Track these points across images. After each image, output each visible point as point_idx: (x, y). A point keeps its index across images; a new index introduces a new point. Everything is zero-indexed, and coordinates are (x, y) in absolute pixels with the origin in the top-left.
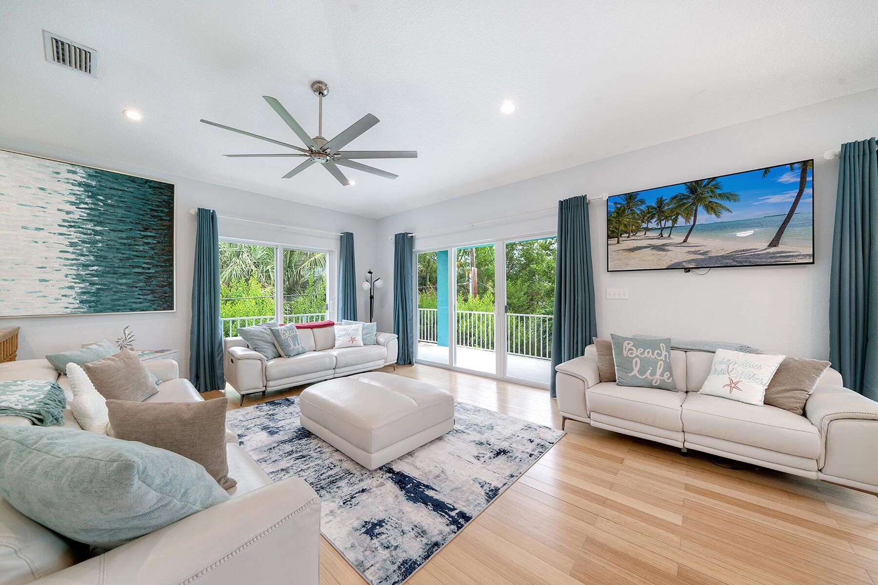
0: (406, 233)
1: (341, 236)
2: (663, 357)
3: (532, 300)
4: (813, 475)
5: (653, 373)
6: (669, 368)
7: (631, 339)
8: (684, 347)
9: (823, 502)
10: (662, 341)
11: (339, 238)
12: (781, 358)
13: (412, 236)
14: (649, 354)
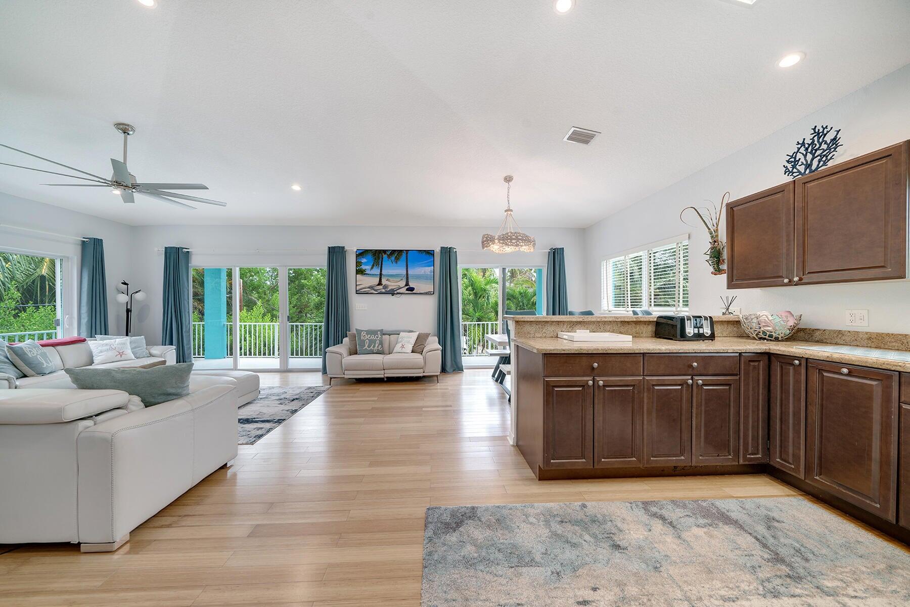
0: (181, 248)
1: (83, 242)
2: (379, 338)
3: (300, 312)
4: (421, 375)
5: (374, 347)
6: (381, 343)
7: (365, 331)
8: (389, 333)
9: (424, 384)
10: (379, 330)
11: (80, 243)
12: (418, 333)
13: (188, 252)
14: (373, 337)
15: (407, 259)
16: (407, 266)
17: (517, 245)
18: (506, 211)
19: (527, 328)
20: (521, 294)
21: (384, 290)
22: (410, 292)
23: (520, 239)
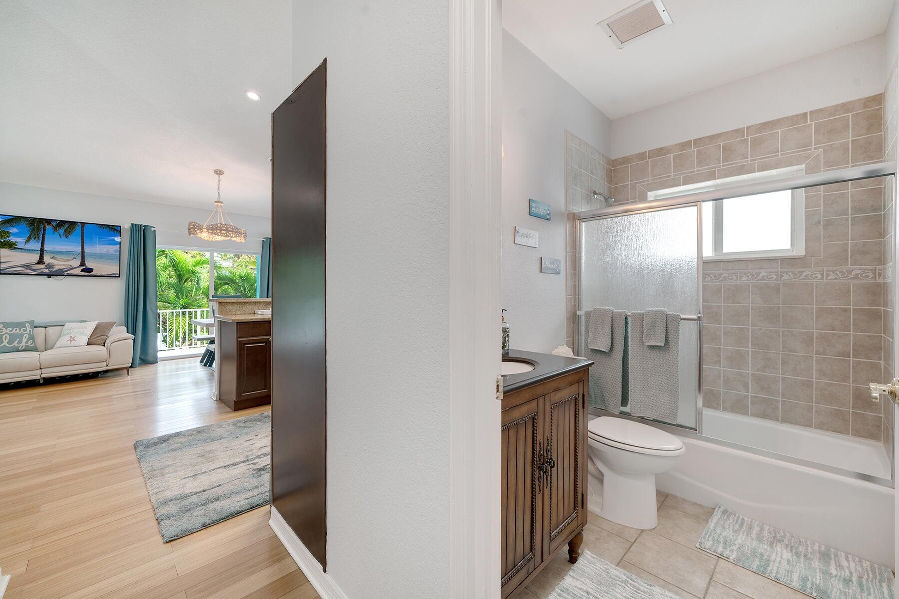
2: (28, 332)
4: (104, 369)
5: (20, 343)
6: (32, 338)
7: (2, 323)
8: (45, 325)
10: (27, 322)
12: (97, 323)
14: (16, 331)
15: (83, 233)
16: (83, 242)
17: (227, 236)
18: (216, 202)
19: (229, 307)
20: (241, 277)
21: (47, 270)
22: (87, 274)
23: (230, 231)
